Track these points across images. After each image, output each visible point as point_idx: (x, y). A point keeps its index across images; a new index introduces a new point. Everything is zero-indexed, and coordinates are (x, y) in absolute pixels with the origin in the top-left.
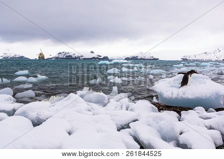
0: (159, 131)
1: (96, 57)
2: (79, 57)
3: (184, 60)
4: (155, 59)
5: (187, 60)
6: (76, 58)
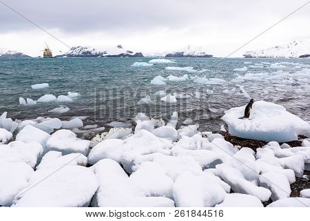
0: (242, 172)
1: (125, 53)
2: (101, 54)
3: (248, 57)
4: (207, 56)
5: (251, 57)
6: (97, 55)
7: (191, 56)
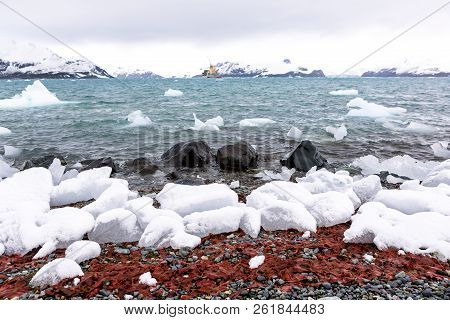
7: (410, 75)
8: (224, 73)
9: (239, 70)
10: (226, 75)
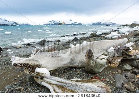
4: (113, 24)
8: (52, 24)
9: (57, 23)
10: (53, 25)
